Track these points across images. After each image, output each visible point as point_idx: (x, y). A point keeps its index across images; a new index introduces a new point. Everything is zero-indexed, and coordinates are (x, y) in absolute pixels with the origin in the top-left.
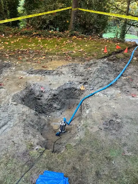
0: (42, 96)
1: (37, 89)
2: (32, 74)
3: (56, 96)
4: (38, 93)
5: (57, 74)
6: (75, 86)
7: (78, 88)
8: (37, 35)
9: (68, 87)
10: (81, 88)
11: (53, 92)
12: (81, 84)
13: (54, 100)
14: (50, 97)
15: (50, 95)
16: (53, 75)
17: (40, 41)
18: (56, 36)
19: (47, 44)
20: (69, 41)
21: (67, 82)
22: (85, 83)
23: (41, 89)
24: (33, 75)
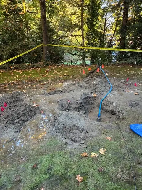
0: (70, 107)
1: (65, 103)
2: (50, 95)
3: (82, 104)
4: (67, 106)
5: (71, 91)
6: (89, 96)
7: (91, 96)
8: (15, 68)
9: (84, 97)
10: (94, 95)
11: (79, 102)
12: (93, 93)
13: (81, 107)
14: (77, 106)
15: (77, 104)
16: (68, 92)
17: (22, 73)
18: (33, 68)
19: (30, 75)
20: (48, 70)
21: (83, 94)
22: (96, 92)
23: (69, 102)
24: (52, 96)
